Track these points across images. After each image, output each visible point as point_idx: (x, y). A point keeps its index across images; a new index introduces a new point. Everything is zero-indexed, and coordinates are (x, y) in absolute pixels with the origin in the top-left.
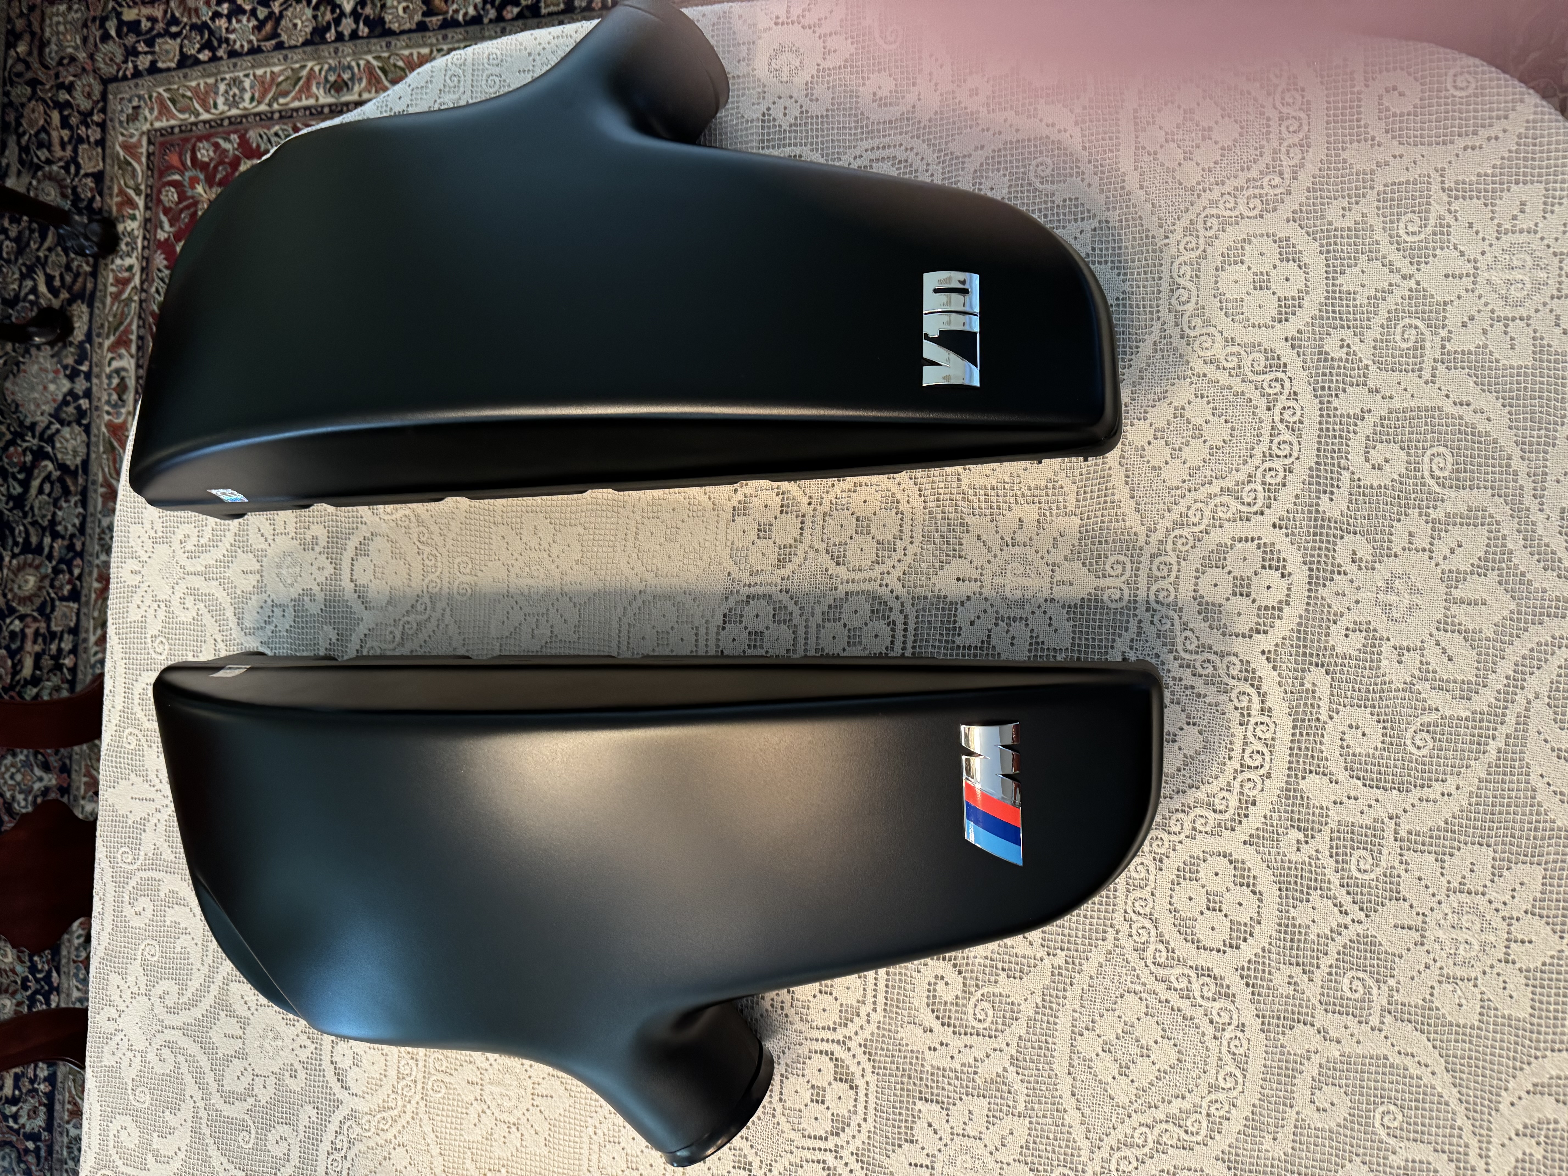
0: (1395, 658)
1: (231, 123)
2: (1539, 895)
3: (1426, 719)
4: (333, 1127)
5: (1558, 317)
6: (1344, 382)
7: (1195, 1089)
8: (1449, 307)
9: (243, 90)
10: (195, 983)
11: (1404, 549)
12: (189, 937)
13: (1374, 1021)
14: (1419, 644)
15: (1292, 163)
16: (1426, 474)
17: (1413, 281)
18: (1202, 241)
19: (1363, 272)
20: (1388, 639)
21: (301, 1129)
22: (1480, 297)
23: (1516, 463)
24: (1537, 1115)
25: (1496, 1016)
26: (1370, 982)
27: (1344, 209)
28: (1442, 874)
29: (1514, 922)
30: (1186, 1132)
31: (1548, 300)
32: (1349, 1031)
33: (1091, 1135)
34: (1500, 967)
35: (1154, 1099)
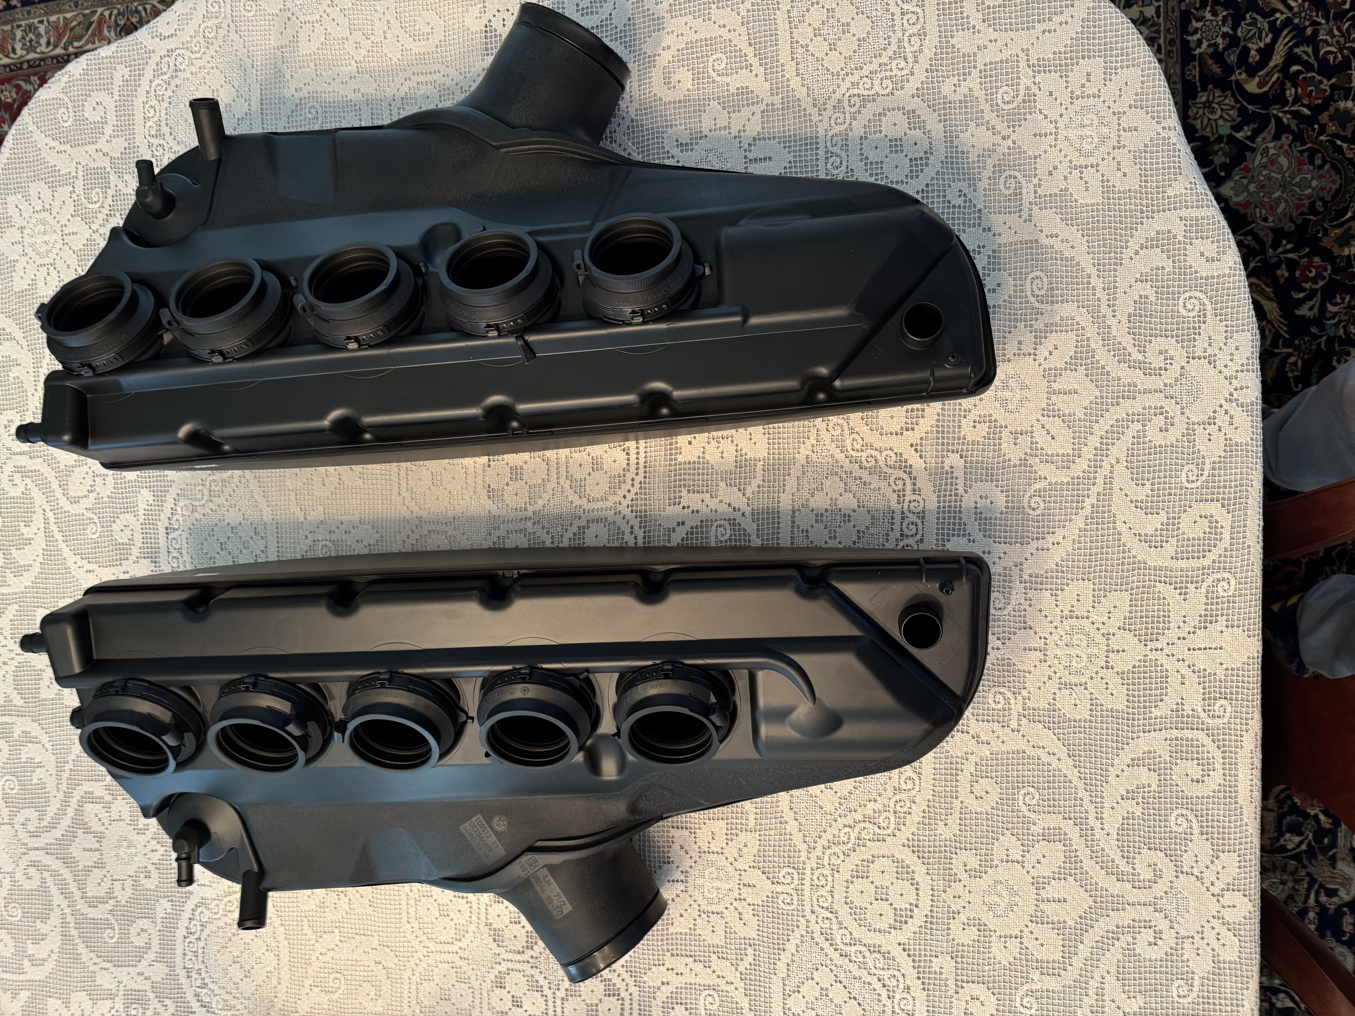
0: (1012, 441)
1: (30, 67)
2: (1128, 614)
3: (1038, 486)
4: (187, 915)
5: (1119, 163)
6: (964, 224)
7: (884, 793)
8: (1038, 160)
9: (39, 35)
10: (52, 809)
11: (1014, 355)
12: (43, 770)
13: (1014, 724)
14: (1030, 429)
15: (914, 49)
16: (1029, 293)
17: (1010, 141)
18: (848, 116)
19: (973, 136)
20: (1006, 427)
21: (159, 920)
22: (1061, 151)
23: (1094, 281)
24: (1135, 782)
25: (1102, 711)
26: (1009, 694)
27: (955, 85)
28: (1057, 606)
29: (1111, 636)
30: (879, 827)
31: (1111, 150)
32: (995, 735)
33: (807, 839)
34: (1103, 673)
35: (853, 804)
